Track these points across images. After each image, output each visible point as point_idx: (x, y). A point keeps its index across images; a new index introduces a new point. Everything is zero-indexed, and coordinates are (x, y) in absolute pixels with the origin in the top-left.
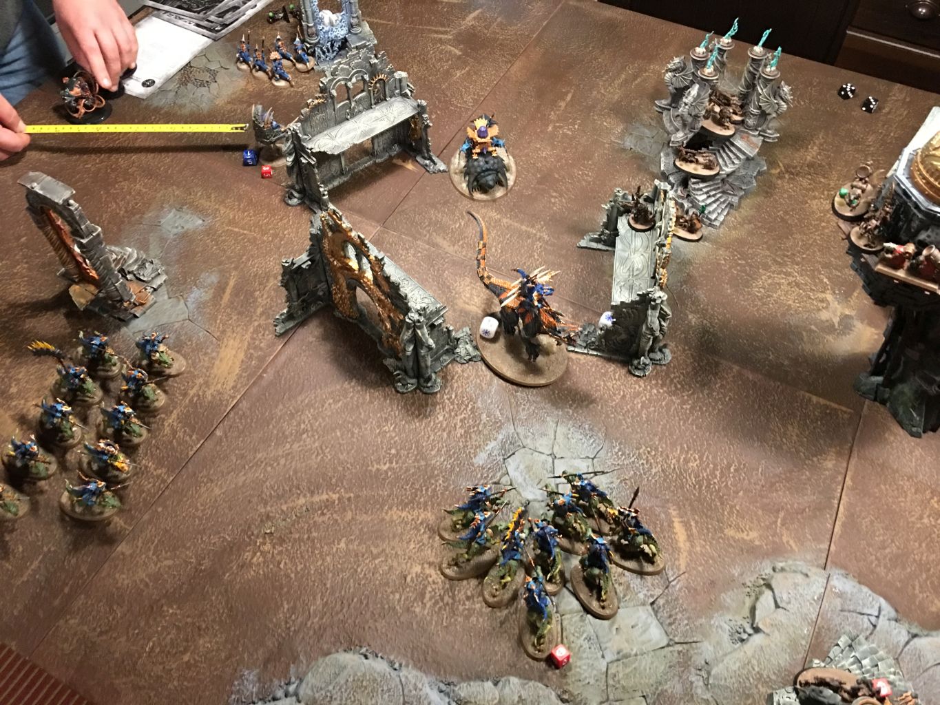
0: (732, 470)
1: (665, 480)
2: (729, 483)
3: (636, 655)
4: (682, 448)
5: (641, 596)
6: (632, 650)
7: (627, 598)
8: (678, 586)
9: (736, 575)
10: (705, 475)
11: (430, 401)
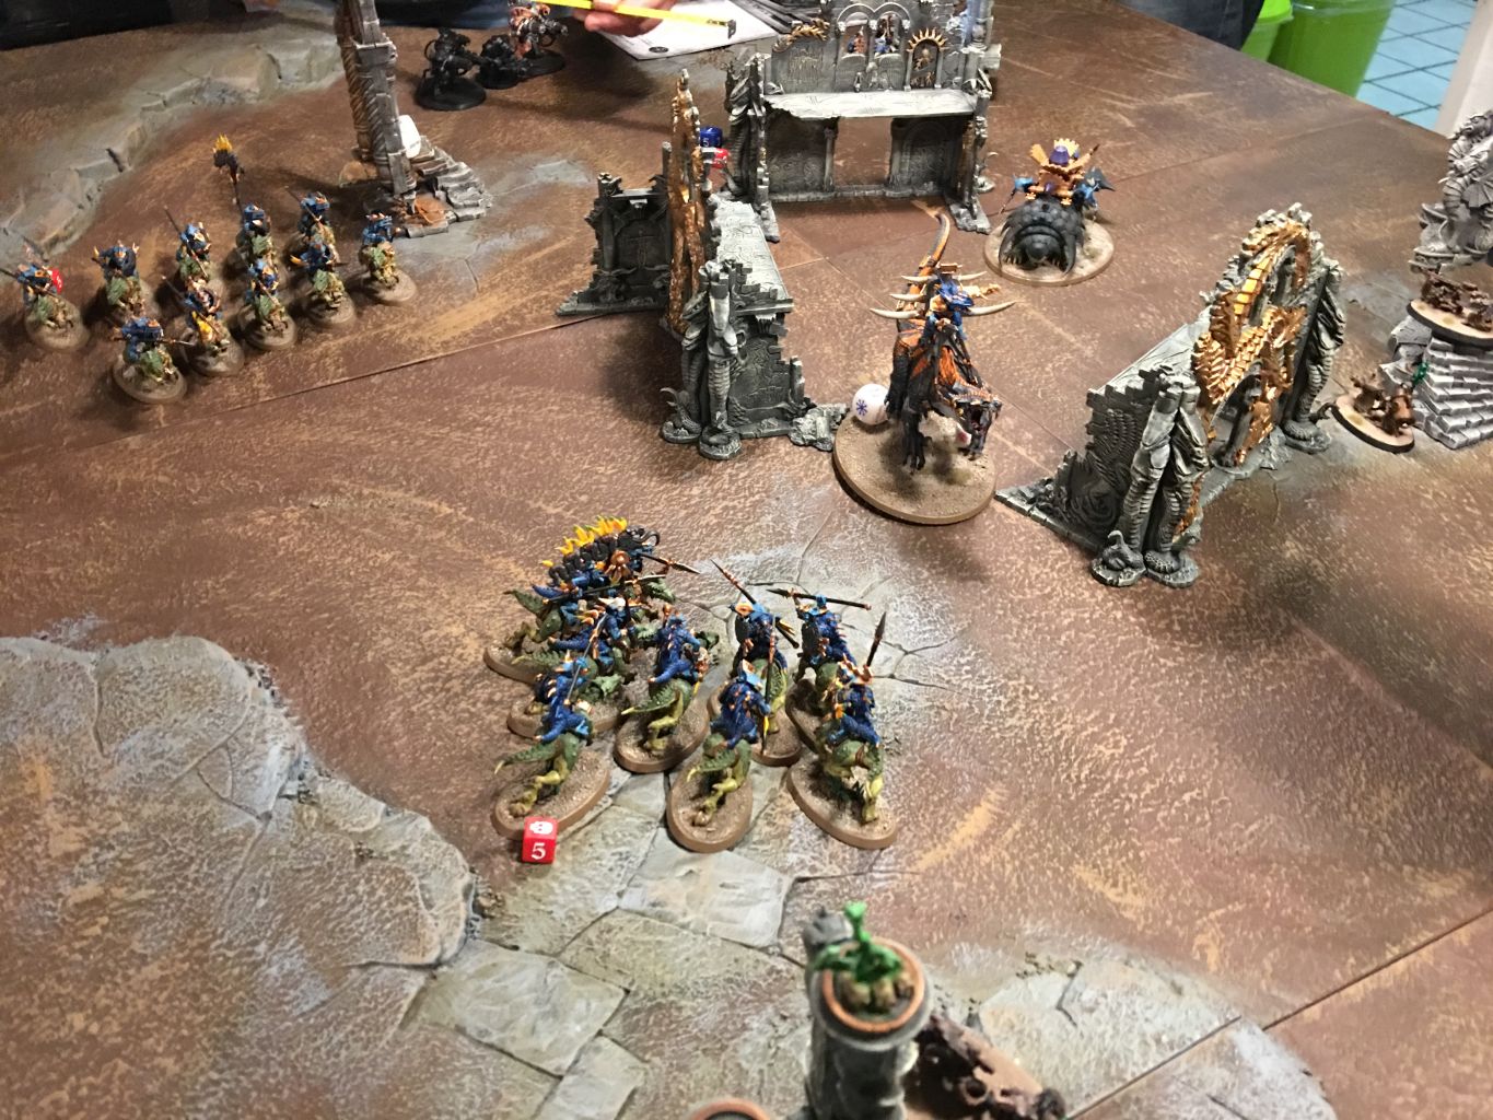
0: (1187, 797)
1: (1023, 745)
2: (1161, 814)
3: (683, 927)
4: (1104, 716)
5: (792, 858)
6: (685, 914)
7: (761, 848)
8: (881, 884)
9: (1028, 932)
10: (1117, 776)
11: (699, 466)
